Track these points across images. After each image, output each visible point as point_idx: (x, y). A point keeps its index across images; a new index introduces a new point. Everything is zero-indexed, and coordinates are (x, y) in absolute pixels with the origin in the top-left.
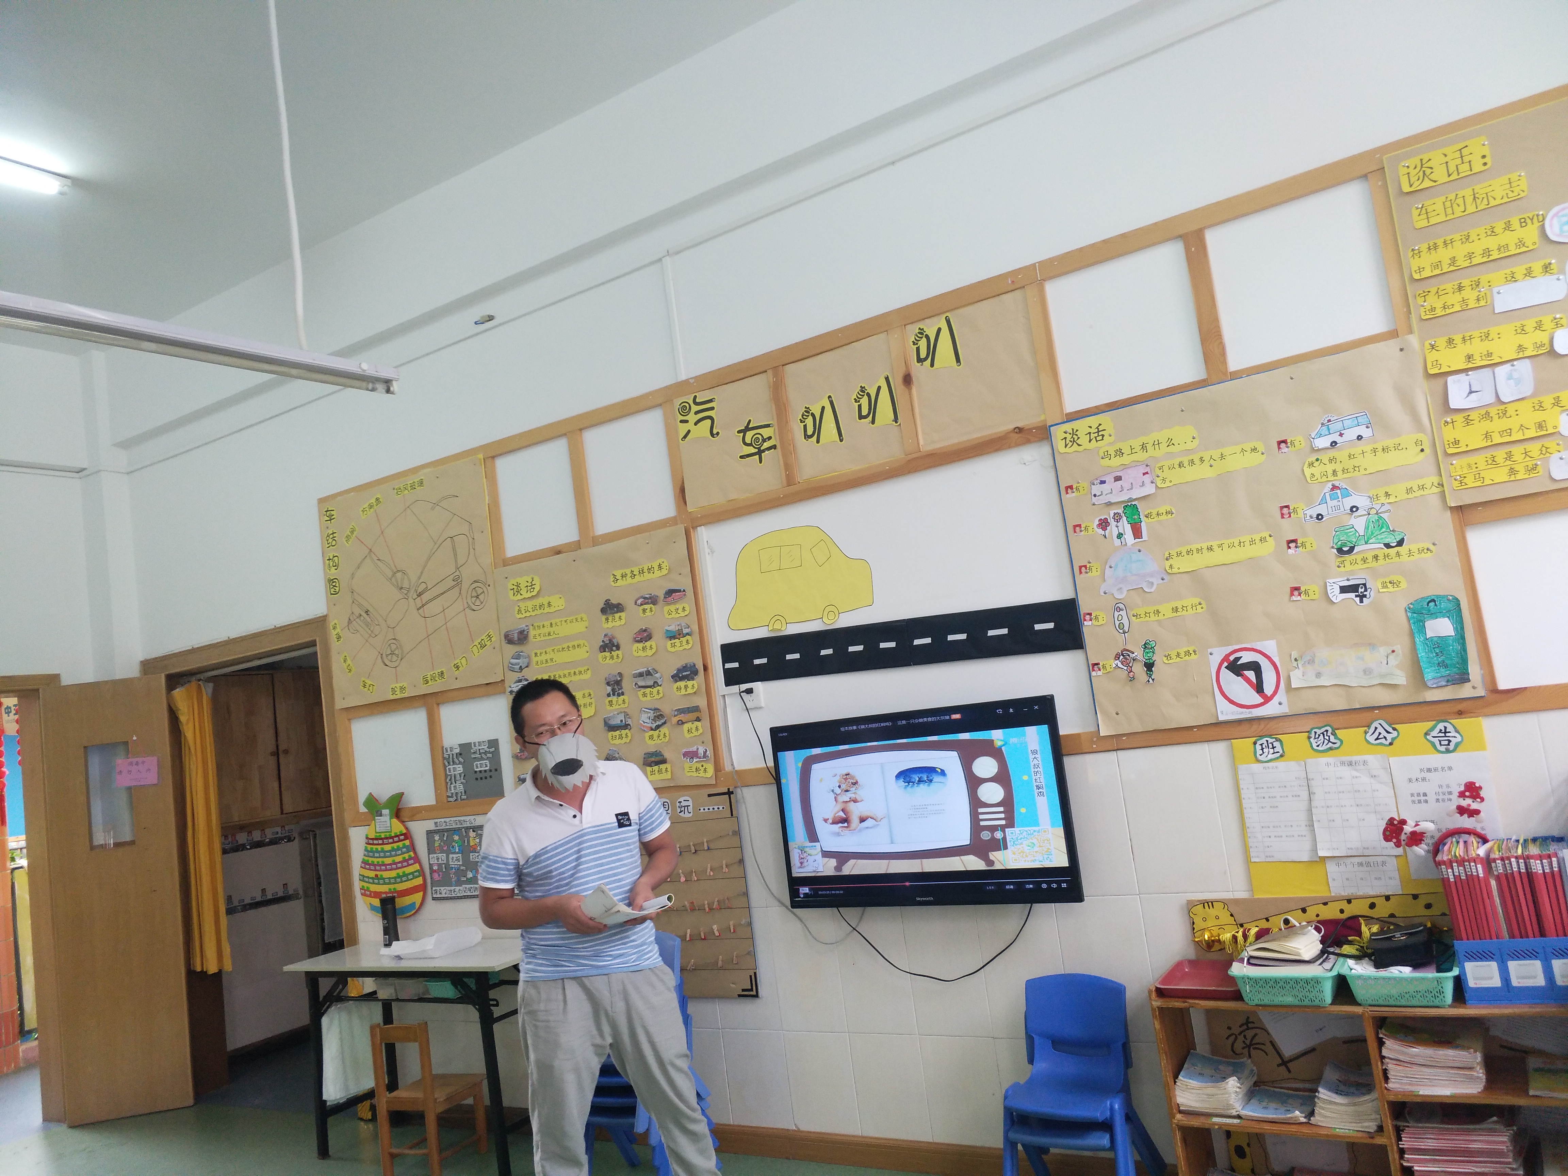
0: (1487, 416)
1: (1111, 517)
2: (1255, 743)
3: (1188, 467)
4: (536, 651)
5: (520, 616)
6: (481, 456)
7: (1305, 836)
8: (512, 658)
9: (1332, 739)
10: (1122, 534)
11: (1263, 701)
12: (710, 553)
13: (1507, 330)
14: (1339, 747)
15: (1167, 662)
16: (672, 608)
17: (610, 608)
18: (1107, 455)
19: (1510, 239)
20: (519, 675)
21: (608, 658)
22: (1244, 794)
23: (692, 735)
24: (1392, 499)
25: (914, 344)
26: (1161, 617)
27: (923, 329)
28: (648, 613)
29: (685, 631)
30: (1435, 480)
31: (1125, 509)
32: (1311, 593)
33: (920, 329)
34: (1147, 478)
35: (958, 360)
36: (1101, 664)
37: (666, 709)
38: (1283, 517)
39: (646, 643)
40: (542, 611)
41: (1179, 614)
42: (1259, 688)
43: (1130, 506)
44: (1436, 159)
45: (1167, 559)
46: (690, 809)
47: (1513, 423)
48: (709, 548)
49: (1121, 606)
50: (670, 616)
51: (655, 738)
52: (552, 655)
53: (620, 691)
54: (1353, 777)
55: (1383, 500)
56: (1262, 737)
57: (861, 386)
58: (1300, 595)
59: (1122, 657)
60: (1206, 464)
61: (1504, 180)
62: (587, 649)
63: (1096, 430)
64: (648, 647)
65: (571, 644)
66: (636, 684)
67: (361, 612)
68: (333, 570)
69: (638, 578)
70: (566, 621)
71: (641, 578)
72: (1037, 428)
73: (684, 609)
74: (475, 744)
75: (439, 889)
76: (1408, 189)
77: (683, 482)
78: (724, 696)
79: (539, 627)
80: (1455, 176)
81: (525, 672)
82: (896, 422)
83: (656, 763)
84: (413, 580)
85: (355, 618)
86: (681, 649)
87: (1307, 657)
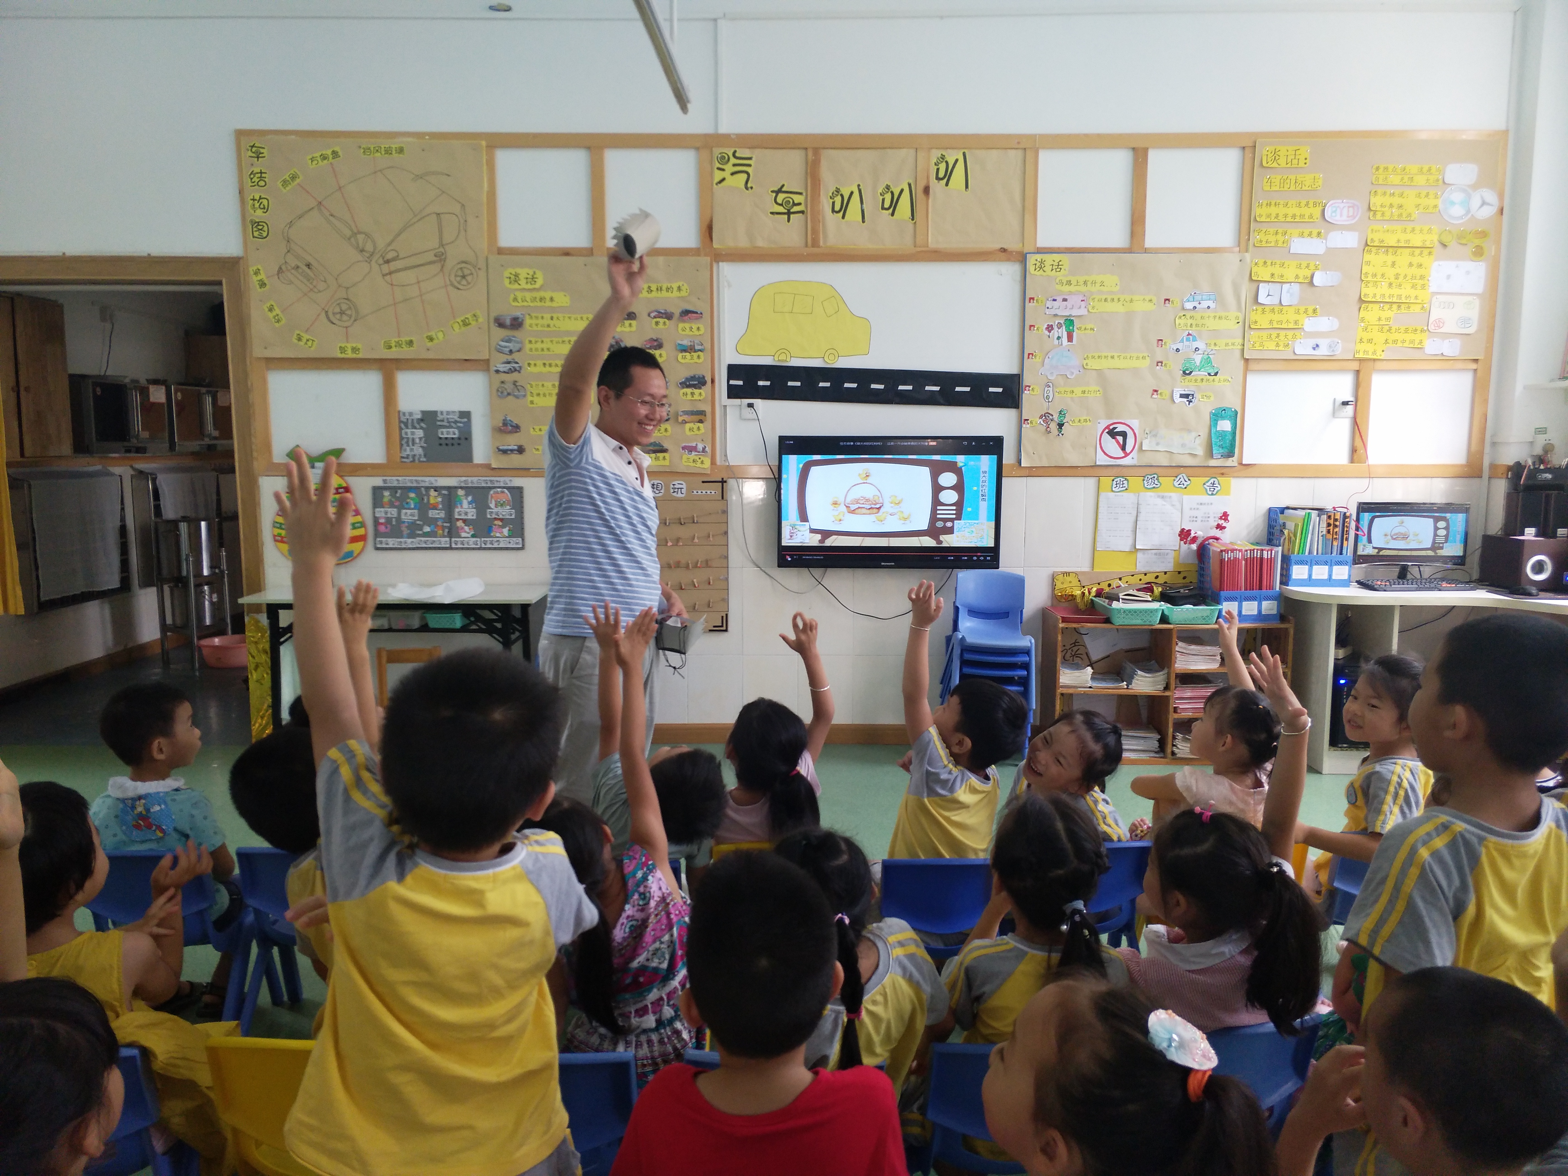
0: (1273, 311)
1: (1056, 325)
2: (1113, 480)
3: (1109, 302)
4: (530, 339)
5: (516, 304)
6: (484, 143)
7: (1130, 537)
8: (501, 340)
9: (1156, 482)
10: (1061, 337)
11: (1123, 455)
13: (1294, 263)
14: (1159, 487)
15: (1071, 424)
16: (687, 325)
18: (1061, 283)
19: (1307, 211)
20: (509, 358)
23: (692, 433)
24: (1217, 348)
25: (936, 164)
26: (1074, 395)
27: (944, 155)
28: (661, 326)
29: (697, 347)
30: (1240, 341)
31: (1065, 321)
32: (1163, 395)
33: (942, 154)
34: (1083, 304)
35: (967, 187)
36: (1029, 422)
38: (1158, 346)
40: (543, 304)
41: (1085, 395)
42: (1123, 448)
43: (1069, 320)
44: (1283, 150)
45: (1085, 359)
46: (684, 491)
47: (1284, 318)
48: (726, 283)
49: (1050, 384)
50: (684, 332)
52: (549, 345)
54: (1162, 505)
55: (1213, 347)
56: (1118, 477)
57: (887, 185)
58: (1157, 395)
59: (1044, 417)
60: (1121, 303)
61: (1312, 176)
63: (1058, 264)
67: (300, 264)
68: (259, 212)
69: (654, 294)
70: (570, 318)
71: (659, 295)
72: (1017, 252)
73: (698, 329)
74: (442, 413)
75: (384, 540)
76: (1264, 164)
77: (711, 221)
78: (725, 406)
79: (537, 318)
80: (1289, 165)
81: (516, 356)
82: (913, 219)
83: (655, 452)
84: (381, 244)
85: (289, 268)
86: (693, 361)
87: (1153, 433)
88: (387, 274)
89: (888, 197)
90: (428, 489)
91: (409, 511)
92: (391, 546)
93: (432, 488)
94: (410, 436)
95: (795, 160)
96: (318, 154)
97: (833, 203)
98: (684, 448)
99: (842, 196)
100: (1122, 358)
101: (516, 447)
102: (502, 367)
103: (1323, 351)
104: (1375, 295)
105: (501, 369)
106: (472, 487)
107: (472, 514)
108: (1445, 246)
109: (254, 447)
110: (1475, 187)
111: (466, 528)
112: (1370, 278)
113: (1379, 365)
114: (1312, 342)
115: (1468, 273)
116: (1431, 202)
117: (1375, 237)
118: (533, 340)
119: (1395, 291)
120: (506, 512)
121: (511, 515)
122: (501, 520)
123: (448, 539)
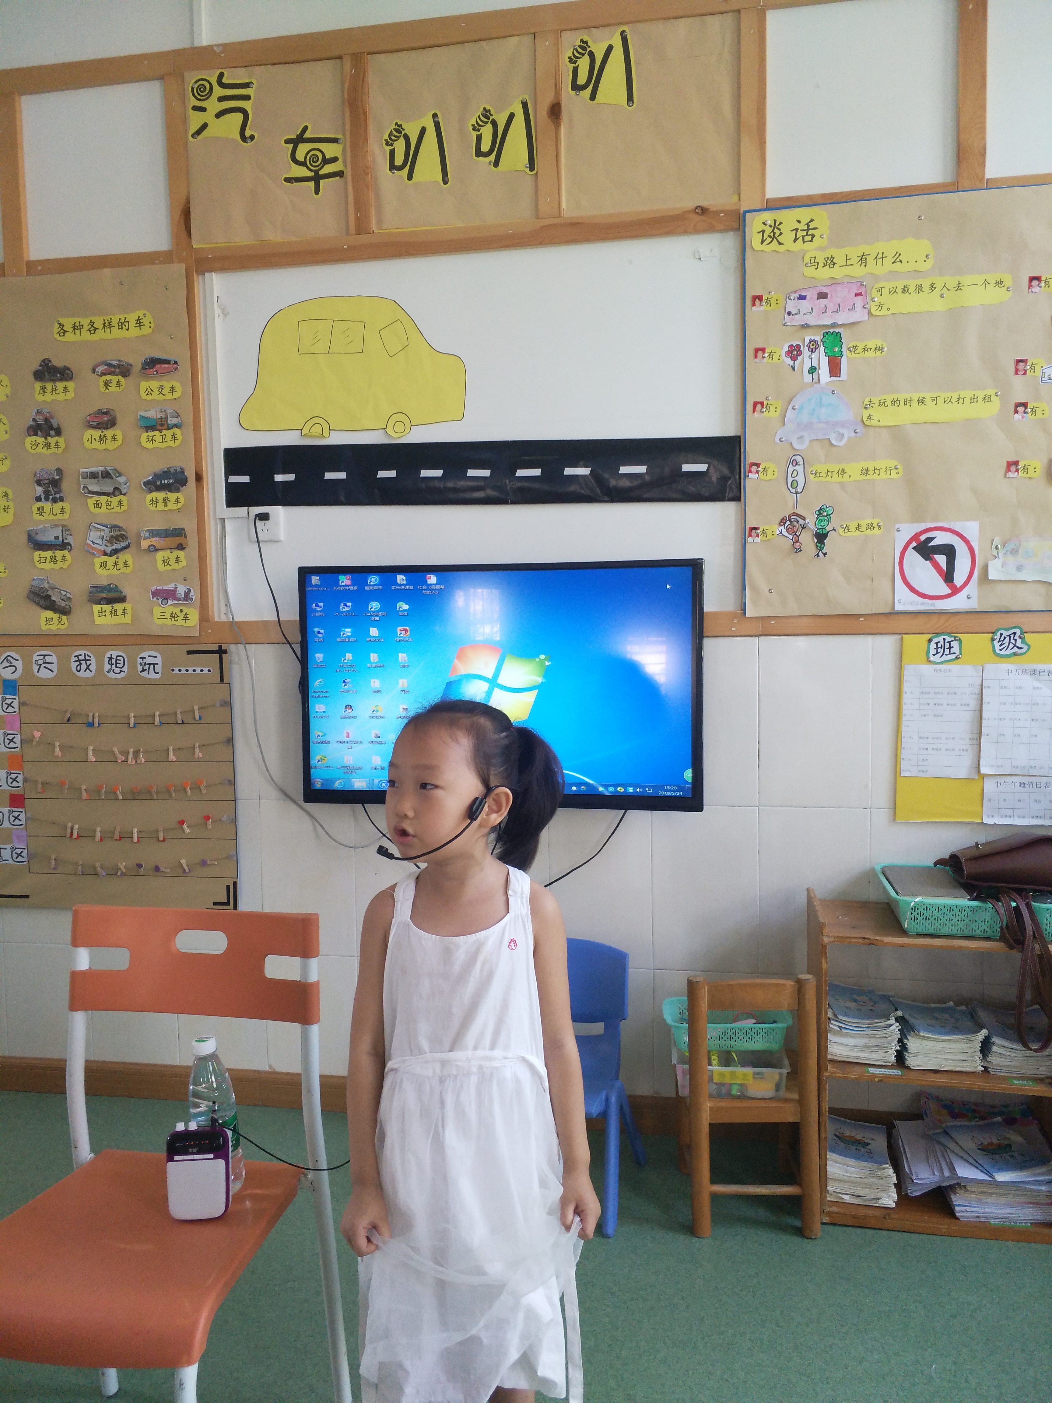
1: (806, 344)
2: (930, 641)
3: (913, 294)
7: (967, 750)
9: (1019, 643)
10: (815, 368)
11: (950, 591)
12: (222, 316)
14: (1025, 653)
15: (843, 534)
16: (154, 384)
17: (50, 372)
18: (814, 263)
21: (41, 446)
22: (906, 698)
23: (168, 567)
25: (571, 61)
26: (846, 479)
27: (586, 42)
28: (113, 388)
29: (172, 421)
31: (824, 337)
32: (1031, 470)
33: (582, 40)
34: (859, 301)
35: (630, 98)
36: (761, 529)
37: (131, 527)
38: (1016, 374)
39: (106, 432)
41: (868, 477)
42: (948, 576)
43: (832, 334)
45: (866, 408)
46: (158, 668)
48: (219, 306)
49: (799, 459)
50: (149, 397)
51: (110, 565)
53: (58, 496)
54: (1034, 688)
56: (938, 634)
57: (484, 109)
58: (1017, 471)
59: (788, 523)
60: (937, 293)
62: (7, 427)
63: (806, 227)
64: (110, 437)
66: (85, 487)
69: (100, 334)
71: (107, 335)
72: (727, 213)
73: (172, 389)
77: (188, 202)
78: (222, 520)
82: (532, 168)
83: (108, 601)
86: (164, 445)
87: (1011, 546)
89: (487, 132)
95: (323, 80)
98: (156, 594)
99: (407, 138)
100: (940, 401)
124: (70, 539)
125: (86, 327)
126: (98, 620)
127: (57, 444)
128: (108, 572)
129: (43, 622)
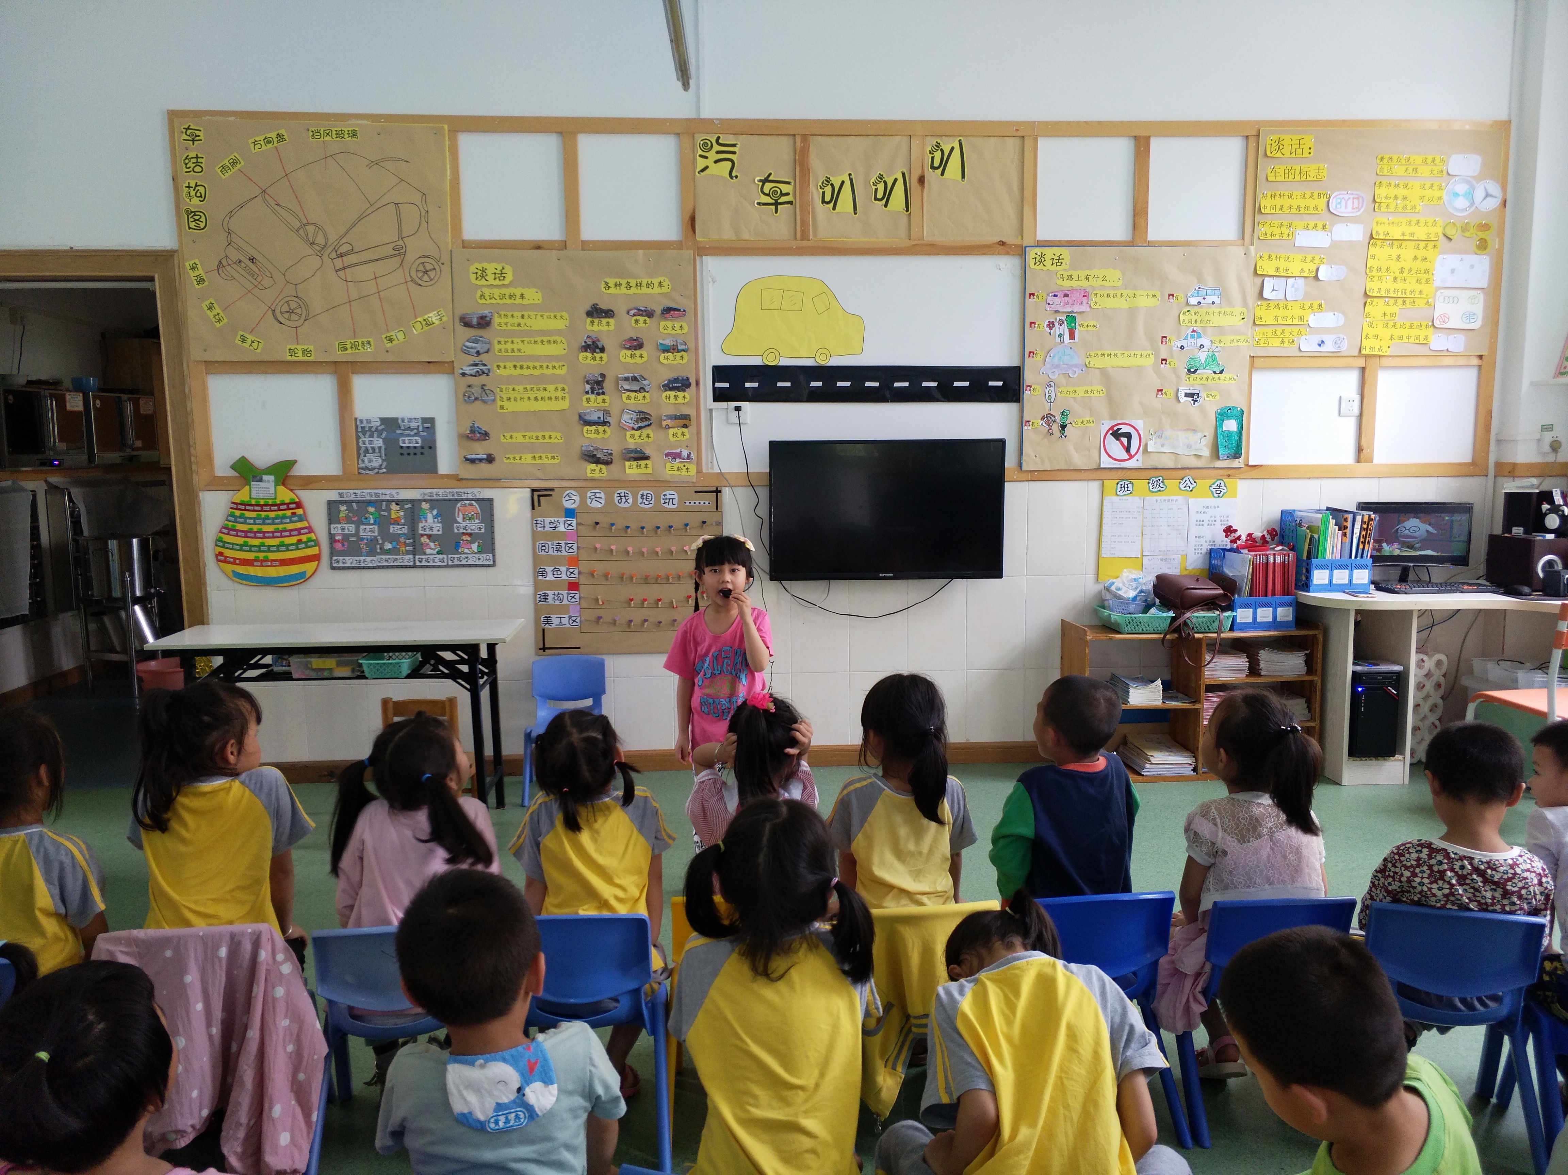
0: (1278, 306)
1: (1057, 321)
2: (1117, 484)
3: (1112, 298)
4: (499, 339)
5: (483, 301)
6: (446, 126)
8: (468, 341)
9: (1161, 485)
10: (1062, 335)
11: (1128, 457)
12: (712, 282)
13: (1299, 257)
14: (1164, 490)
15: (1074, 425)
16: (669, 324)
17: (596, 312)
18: (1062, 277)
19: (1311, 203)
20: (477, 360)
21: (589, 359)
22: (1105, 515)
23: (676, 439)
24: (1222, 345)
25: (930, 153)
26: (1076, 395)
27: (939, 144)
28: (641, 324)
29: (680, 347)
30: (1246, 337)
31: (1067, 318)
32: (1168, 394)
33: (937, 142)
34: (1085, 300)
35: (963, 177)
36: (1031, 420)
37: (654, 412)
38: (1162, 343)
39: (635, 352)
40: (512, 301)
41: (1088, 395)
42: (1128, 449)
43: (1071, 317)
44: (1287, 139)
45: (1088, 357)
46: (675, 502)
47: (1288, 313)
48: (710, 277)
49: (1052, 384)
50: (666, 332)
51: (637, 436)
52: (521, 346)
53: (601, 391)
54: (1169, 509)
55: (1217, 344)
56: (1122, 480)
57: (880, 174)
58: (1162, 394)
59: (1046, 419)
60: (1124, 298)
61: (1317, 166)
62: (565, 346)
63: (1058, 258)
65: (545, 339)
66: (620, 386)
67: (242, 258)
68: (196, 201)
69: (633, 290)
70: (542, 316)
71: (638, 291)
72: (1016, 246)
73: (681, 327)
74: (403, 420)
75: (341, 558)
76: (1269, 154)
77: (694, 212)
78: (711, 410)
79: (506, 316)
80: (1293, 155)
81: (484, 358)
82: (907, 211)
83: (636, 459)
84: (333, 237)
85: (230, 262)
86: (675, 362)
87: (1158, 434)
88: (340, 270)
89: (881, 187)
90: (389, 502)
91: (368, 527)
92: (348, 565)
93: (393, 501)
94: (368, 445)
95: (782, 148)
96: (262, 138)
97: (824, 193)
98: (667, 455)
99: (832, 185)
100: (1125, 355)
101: (485, 456)
102: (468, 370)
103: (1329, 347)
104: (1380, 290)
105: (467, 372)
106: (438, 500)
107: (437, 529)
108: (1450, 239)
109: (193, 459)
110: (1479, 178)
111: (432, 545)
112: (1374, 273)
113: (1384, 362)
114: (1317, 338)
115: (1472, 266)
116: (1436, 193)
117: (1380, 230)
118: (503, 340)
119: (1400, 286)
120: (475, 526)
121: (480, 529)
122: (470, 535)
123: (411, 557)
124: (609, 419)
125: (624, 285)
126: (628, 471)
127: (601, 358)
128: (633, 441)
129: (588, 471)
